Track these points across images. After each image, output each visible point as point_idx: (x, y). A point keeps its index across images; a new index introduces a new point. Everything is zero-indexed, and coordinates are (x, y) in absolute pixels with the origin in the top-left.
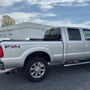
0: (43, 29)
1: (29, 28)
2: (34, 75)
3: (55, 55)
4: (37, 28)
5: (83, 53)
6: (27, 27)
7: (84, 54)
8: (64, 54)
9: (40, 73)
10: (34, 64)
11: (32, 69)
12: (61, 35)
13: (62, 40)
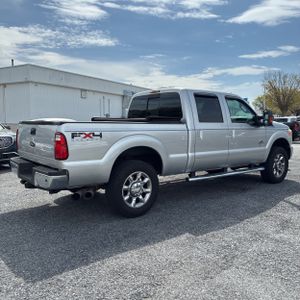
0: (82, 90)
1: (36, 83)
2: (130, 200)
3: (172, 156)
4: (69, 85)
5: (226, 151)
6: (28, 82)
7: (229, 154)
8: (190, 154)
9: (141, 197)
10: (130, 176)
11: (125, 187)
12: (181, 108)
13: (185, 122)
